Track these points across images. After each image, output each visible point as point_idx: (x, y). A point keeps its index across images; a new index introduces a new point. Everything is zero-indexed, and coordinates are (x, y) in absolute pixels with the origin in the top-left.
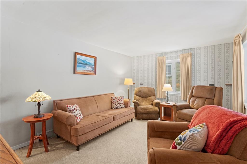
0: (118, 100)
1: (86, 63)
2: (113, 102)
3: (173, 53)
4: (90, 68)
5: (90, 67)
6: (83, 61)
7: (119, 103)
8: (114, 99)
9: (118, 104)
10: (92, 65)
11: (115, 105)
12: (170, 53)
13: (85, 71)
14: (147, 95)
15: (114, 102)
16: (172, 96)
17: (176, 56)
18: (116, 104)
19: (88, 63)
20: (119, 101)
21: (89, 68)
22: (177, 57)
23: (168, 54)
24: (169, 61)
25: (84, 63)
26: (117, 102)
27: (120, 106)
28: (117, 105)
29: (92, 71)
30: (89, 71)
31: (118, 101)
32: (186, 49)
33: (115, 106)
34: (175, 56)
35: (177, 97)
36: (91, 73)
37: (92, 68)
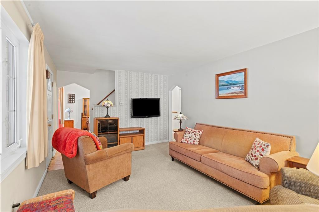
1: (231, 83)
4: (237, 89)
5: (237, 87)
6: (226, 81)
10: (240, 83)
13: (229, 94)
19: (234, 82)
21: (235, 88)
25: (227, 84)
29: (240, 92)
30: (235, 93)
36: (239, 95)
37: (240, 88)
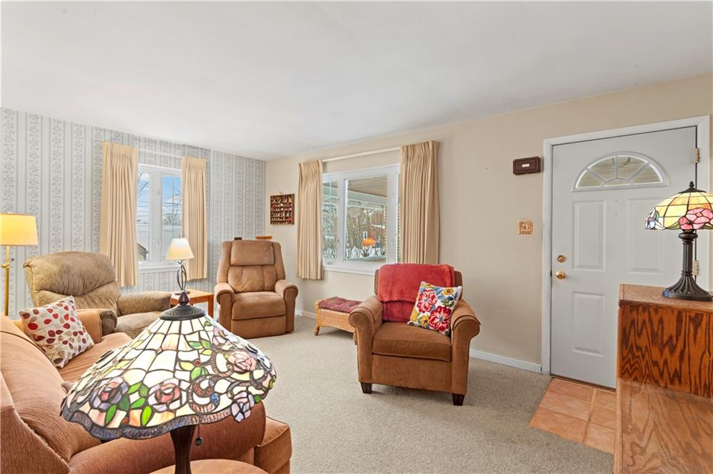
0: (66, 322)
2: (48, 337)
3: (158, 146)
7: (75, 334)
8: (47, 322)
9: (76, 338)
11: (64, 346)
12: (150, 141)
14: (91, 283)
15: (52, 333)
16: (152, 275)
17: (167, 157)
18: (66, 338)
20: (69, 322)
22: (169, 159)
23: (142, 144)
24: (159, 167)
26: (65, 330)
27: (82, 344)
28: (74, 345)
31: (67, 326)
32: (191, 147)
33: (66, 349)
34: (164, 156)
35: (167, 275)
